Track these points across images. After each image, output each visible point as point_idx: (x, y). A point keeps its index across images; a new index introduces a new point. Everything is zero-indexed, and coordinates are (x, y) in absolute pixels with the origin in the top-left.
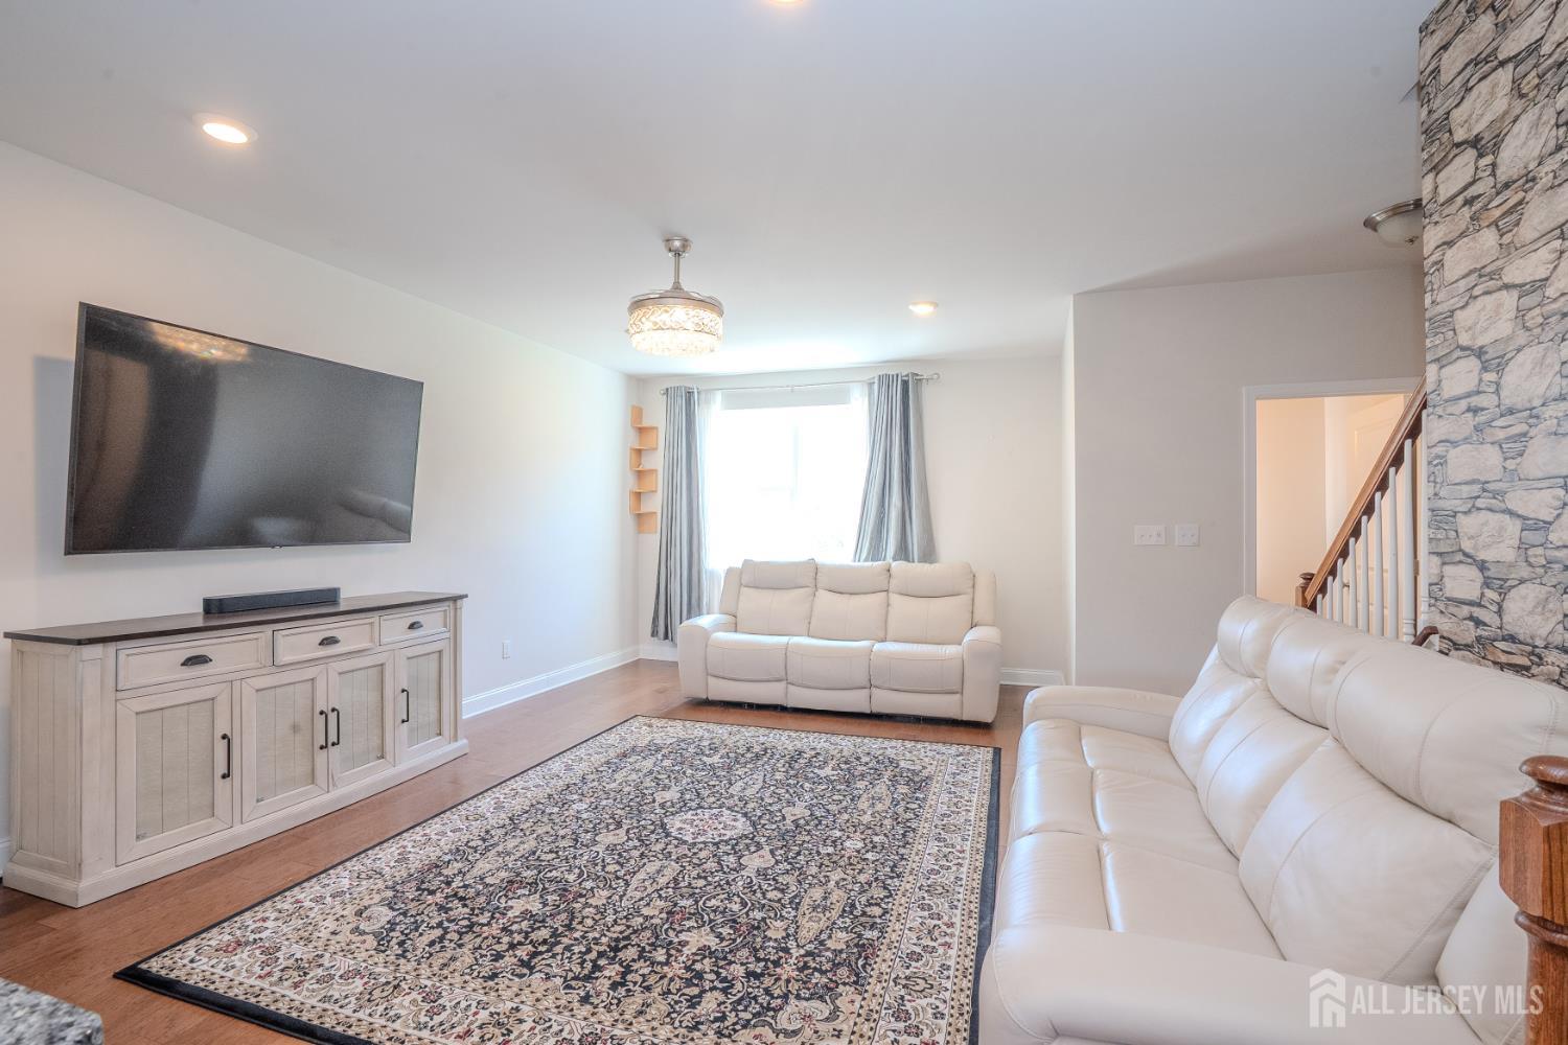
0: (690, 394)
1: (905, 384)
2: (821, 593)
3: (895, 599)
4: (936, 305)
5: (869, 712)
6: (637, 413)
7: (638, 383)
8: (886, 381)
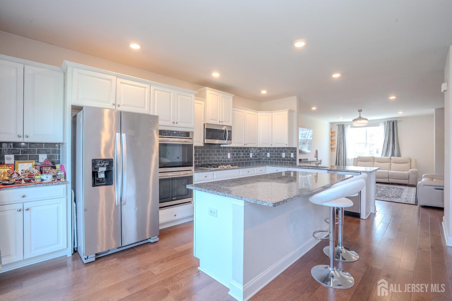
0: (343, 125)
1: (393, 122)
2: (375, 162)
3: (392, 164)
4: (403, 112)
5: (388, 182)
6: (331, 129)
7: (332, 124)
8: (389, 122)
